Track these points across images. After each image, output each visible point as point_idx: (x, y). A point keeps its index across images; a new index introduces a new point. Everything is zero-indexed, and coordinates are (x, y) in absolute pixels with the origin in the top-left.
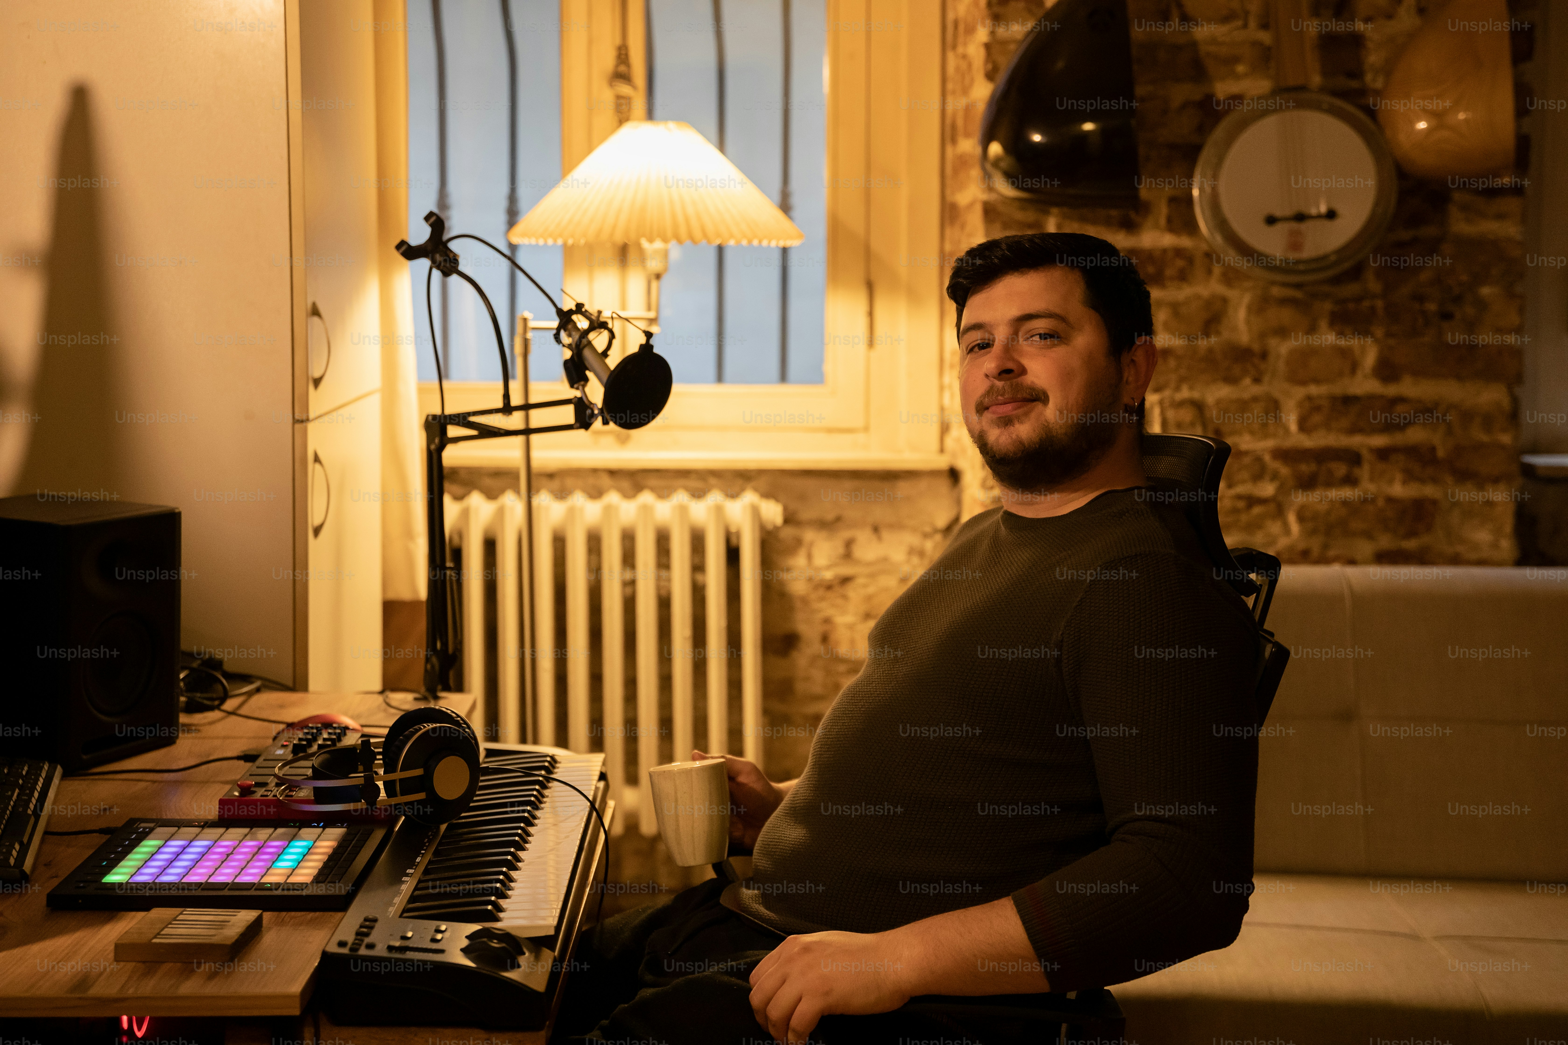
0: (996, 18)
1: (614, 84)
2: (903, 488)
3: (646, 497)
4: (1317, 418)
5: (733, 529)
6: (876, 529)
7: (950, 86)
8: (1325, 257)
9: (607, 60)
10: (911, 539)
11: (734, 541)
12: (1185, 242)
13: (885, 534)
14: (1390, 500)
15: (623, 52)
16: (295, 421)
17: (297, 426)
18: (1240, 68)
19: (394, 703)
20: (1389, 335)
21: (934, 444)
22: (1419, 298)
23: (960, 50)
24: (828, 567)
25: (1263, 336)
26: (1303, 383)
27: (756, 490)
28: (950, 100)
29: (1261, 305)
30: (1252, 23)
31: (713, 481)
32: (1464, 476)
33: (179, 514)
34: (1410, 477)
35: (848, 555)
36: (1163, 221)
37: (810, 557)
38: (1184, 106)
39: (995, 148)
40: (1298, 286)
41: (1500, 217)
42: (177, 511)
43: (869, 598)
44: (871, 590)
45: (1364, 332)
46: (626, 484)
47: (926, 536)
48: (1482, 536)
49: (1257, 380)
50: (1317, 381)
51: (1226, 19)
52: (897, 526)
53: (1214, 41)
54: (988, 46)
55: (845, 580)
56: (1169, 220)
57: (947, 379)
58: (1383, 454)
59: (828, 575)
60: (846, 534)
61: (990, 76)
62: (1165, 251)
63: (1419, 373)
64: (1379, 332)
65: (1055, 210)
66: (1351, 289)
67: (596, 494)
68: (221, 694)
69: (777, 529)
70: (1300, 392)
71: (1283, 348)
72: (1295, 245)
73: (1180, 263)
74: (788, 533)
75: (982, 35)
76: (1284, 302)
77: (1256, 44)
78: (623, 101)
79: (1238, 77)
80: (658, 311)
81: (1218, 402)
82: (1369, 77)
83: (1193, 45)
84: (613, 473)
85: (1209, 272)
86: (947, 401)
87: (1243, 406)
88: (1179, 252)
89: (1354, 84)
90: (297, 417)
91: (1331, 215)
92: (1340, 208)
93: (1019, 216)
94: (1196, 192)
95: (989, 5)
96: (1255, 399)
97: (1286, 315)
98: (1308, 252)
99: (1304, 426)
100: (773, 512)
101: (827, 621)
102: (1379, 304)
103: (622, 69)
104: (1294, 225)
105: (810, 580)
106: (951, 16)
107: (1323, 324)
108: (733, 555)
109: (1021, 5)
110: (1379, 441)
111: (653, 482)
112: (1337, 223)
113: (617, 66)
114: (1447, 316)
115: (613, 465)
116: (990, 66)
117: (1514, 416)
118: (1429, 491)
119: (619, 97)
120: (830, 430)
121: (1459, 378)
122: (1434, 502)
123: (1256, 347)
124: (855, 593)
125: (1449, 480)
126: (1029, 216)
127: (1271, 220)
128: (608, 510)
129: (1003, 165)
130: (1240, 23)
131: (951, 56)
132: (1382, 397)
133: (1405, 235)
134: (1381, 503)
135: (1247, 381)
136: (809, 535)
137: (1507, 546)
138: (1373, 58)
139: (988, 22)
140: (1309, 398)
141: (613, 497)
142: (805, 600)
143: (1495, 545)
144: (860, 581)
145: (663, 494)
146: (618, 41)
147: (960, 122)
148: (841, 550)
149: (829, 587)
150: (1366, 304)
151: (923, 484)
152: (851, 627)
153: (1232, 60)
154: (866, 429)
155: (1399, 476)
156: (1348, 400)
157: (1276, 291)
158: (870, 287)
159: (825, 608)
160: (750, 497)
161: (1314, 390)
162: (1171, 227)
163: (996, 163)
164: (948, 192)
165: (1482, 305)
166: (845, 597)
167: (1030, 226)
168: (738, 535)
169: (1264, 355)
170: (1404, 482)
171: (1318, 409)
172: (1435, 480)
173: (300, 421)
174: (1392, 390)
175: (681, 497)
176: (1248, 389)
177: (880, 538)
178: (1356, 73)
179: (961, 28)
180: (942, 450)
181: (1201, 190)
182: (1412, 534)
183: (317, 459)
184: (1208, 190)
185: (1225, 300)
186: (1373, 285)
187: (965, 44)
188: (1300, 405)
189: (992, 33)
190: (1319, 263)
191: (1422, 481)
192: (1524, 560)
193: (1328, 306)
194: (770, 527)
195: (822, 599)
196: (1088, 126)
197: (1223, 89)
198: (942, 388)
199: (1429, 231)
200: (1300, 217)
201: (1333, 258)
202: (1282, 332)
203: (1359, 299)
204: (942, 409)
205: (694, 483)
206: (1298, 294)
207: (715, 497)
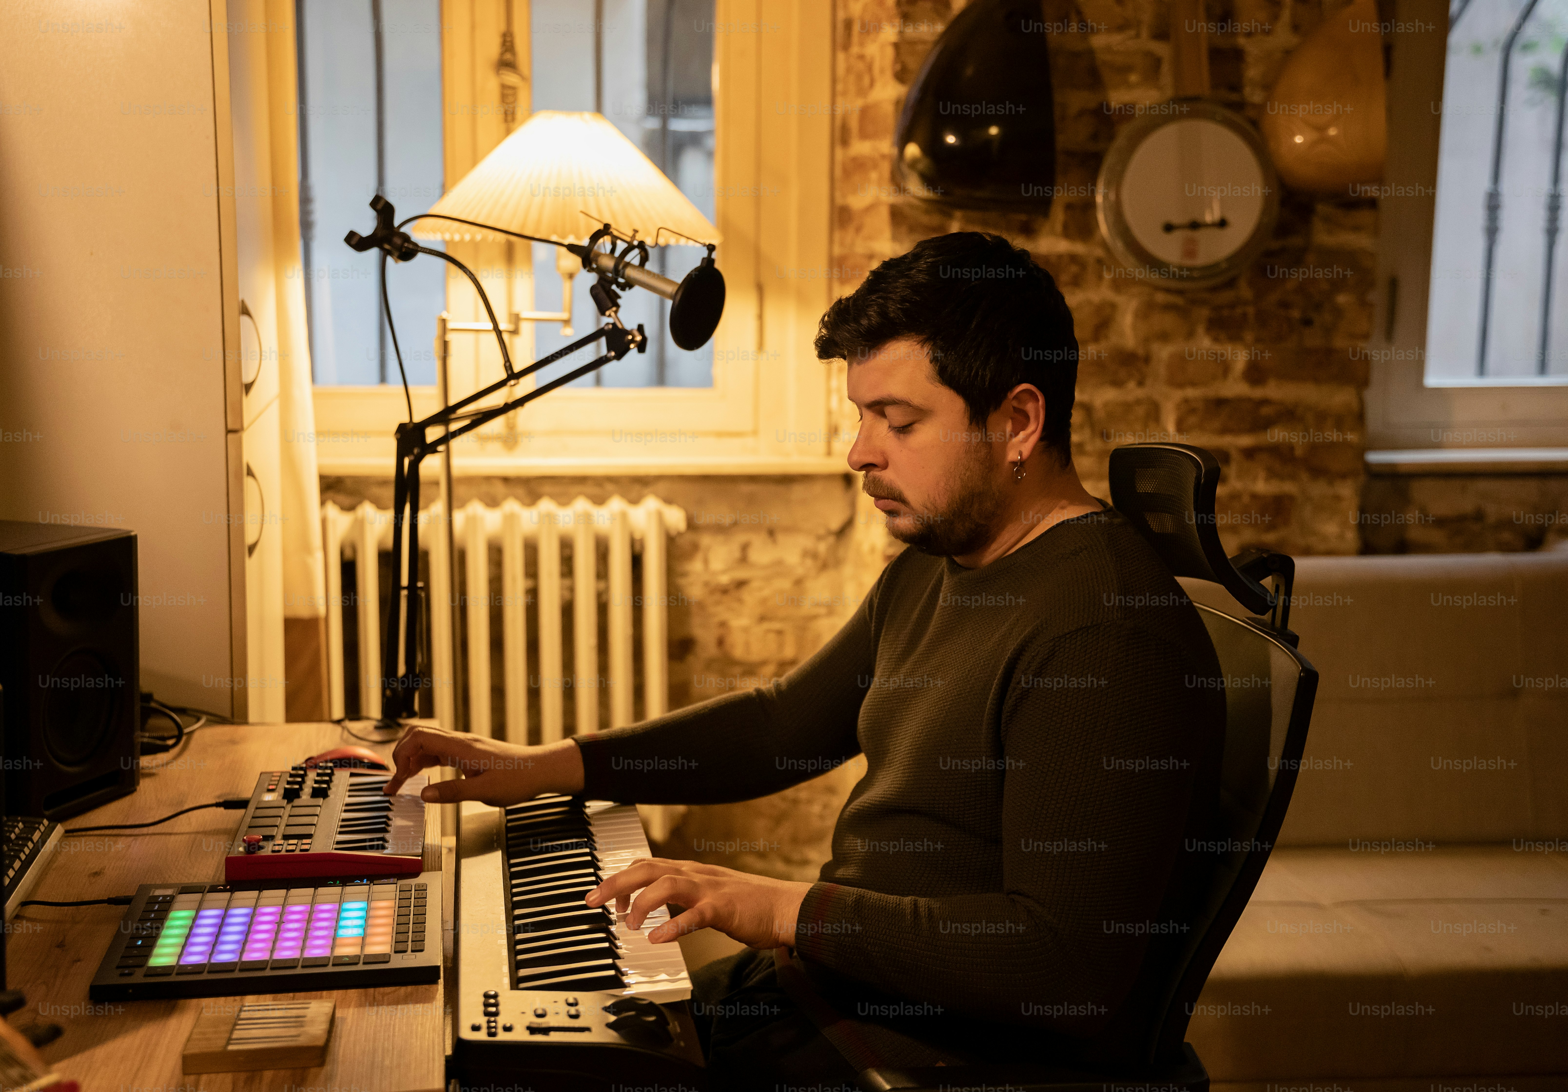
0: (906, 17)
1: (501, 72)
2: (798, 491)
3: (546, 505)
4: (1192, 420)
5: (637, 536)
6: (771, 533)
7: (840, 87)
8: (1216, 265)
9: (492, 48)
10: (804, 542)
11: (637, 547)
12: (1079, 248)
13: (780, 538)
14: (1254, 496)
15: (508, 39)
16: (228, 431)
17: (230, 436)
18: (1133, 78)
19: (354, 732)
20: (1258, 340)
21: (821, 446)
22: (1285, 305)
23: (855, 50)
24: (724, 572)
25: (1147, 340)
26: (1181, 386)
27: (657, 495)
28: (840, 100)
29: (1146, 311)
30: (1145, 33)
31: (610, 487)
32: (1318, 472)
33: (135, 537)
34: (1272, 474)
35: (743, 559)
36: (1059, 227)
37: (706, 562)
38: (1082, 113)
39: (912, 150)
40: (1180, 292)
41: (1356, 229)
42: (133, 534)
43: (764, 601)
44: (766, 592)
45: (1235, 338)
46: (520, 491)
47: (820, 538)
48: (1330, 528)
49: (1141, 383)
50: (1193, 384)
51: (1121, 28)
52: (790, 530)
53: (1108, 49)
54: (896, 46)
55: (741, 584)
56: (1066, 227)
57: (834, 383)
58: (1250, 453)
59: (724, 579)
60: (741, 538)
61: (900, 76)
62: (1060, 257)
63: (1285, 376)
64: (1249, 337)
65: (958, 214)
66: (1226, 296)
67: (493, 502)
68: (176, 733)
69: (680, 534)
70: (1178, 395)
71: (1164, 352)
72: (1190, 251)
73: (1074, 269)
74: (690, 537)
75: (889, 33)
76: (1168, 308)
77: (1149, 54)
78: (510, 92)
79: (1130, 86)
80: (571, 312)
81: (1106, 405)
82: (1247, 90)
83: (1090, 52)
84: (506, 480)
85: (1100, 277)
86: (834, 403)
87: (1127, 407)
88: (1073, 258)
89: (1234, 97)
90: (230, 427)
91: (1222, 223)
92: (1231, 217)
93: (925, 219)
94: (1099, 199)
95: (898, 3)
96: (1138, 402)
97: (1168, 321)
98: (1202, 259)
99: (1180, 428)
100: (676, 518)
101: (723, 624)
102: (1251, 310)
103: (508, 56)
104: (1189, 233)
105: (706, 584)
106: (841, 15)
107: (1200, 330)
108: (637, 562)
109: (928, 5)
110: (1246, 441)
111: (547, 488)
112: (1228, 232)
113: (502, 54)
114: (1307, 322)
115: (511, 472)
116: (898, 67)
117: (1360, 417)
118: (1288, 487)
119: (504, 87)
120: (720, 434)
121: (1317, 380)
122: (1291, 498)
123: (1141, 352)
124: (750, 597)
125: (1304, 476)
126: (935, 220)
127: (1169, 228)
128: (510, 520)
129: (921, 166)
130: (1132, 33)
131: (841, 56)
132: (1249, 400)
133: (1275, 245)
134: (1246, 499)
135: (1132, 385)
136: (706, 540)
137: (1351, 537)
138: (1253, 72)
139: (897, 22)
140: (1186, 401)
141: (511, 506)
142: (701, 605)
143: (1341, 537)
144: (755, 584)
145: (564, 500)
146: (503, 28)
147: (854, 124)
148: (737, 554)
149: (725, 591)
150: (1239, 311)
151: (817, 488)
152: (746, 630)
153: (1126, 69)
154: (755, 433)
155: (1262, 474)
156: (1220, 403)
157: (1160, 297)
158: (760, 290)
159: (720, 612)
160: (651, 504)
161: (1191, 393)
162: (1067, 233)
163: (913, 164)
164: (838, 195)
165: (1338, 312)
166: (740, 601)
167: (934, 229)
168: (642, 542)
169: (1147, 359)
170: (1268, 479)
171: (1193, 411)
172: (1293, 477)
173: (233, 431)
174: (1258, 393)
175: (581, 505)
176: (1132, 392)
177: (774, 541)
178: (1236, 87)
179: (856, 28)
180: (829, 453)
181: (1106, 197)
182: (1271, 527)
183: (250, 473)
184: (1112, 196)
185: (1113, 306)
186: (1245, 291)
187: (862, 44)
188: (1178, 407)
189: (901, 33)
190: (1210, 270)
191: (1281, 477)
192: (1367, 549)
193: (1204, 313)
194: (673, 533)
195: (718, 603)
196: (994, 131)
197: (1117, 98)
198: (829, 392)
199: (1295, 241)
200: (1195, 225)
201: (1224, 266)
202: (1164, 337)
203: (1232, 306)
204: (829, 413)
205: (590, 489)
206: (1178, 300)
207: (616, 504)
